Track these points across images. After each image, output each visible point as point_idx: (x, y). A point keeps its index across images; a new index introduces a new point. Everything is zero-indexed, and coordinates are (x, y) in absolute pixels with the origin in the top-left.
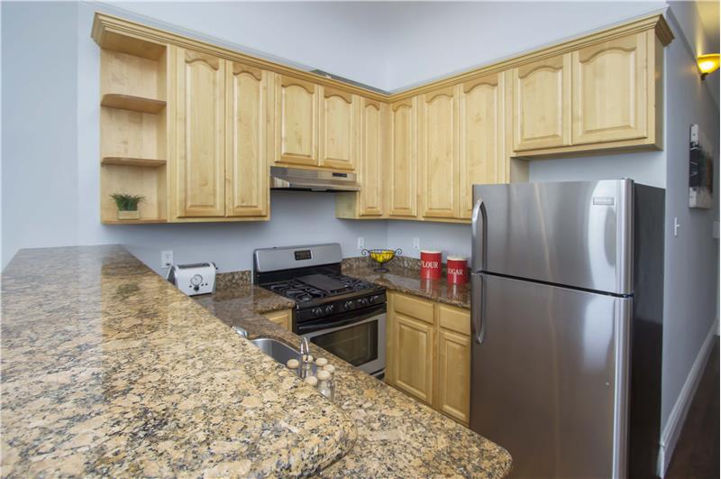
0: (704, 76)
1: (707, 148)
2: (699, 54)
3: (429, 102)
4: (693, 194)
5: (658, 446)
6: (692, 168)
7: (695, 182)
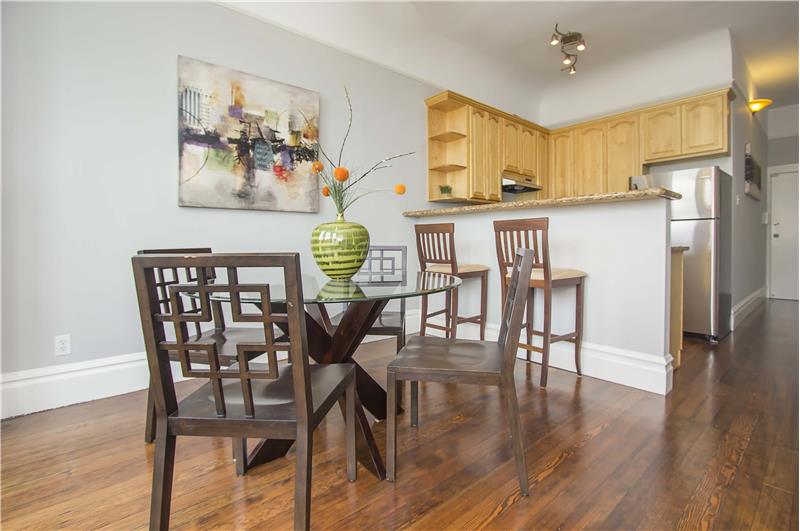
0: (754, 113)
1: (757, 159)
2: (751, 99)
3: (584, 134)
4: (748, 185)
5: (730, 314)
6: (746, 170)
7: (748, 177)
